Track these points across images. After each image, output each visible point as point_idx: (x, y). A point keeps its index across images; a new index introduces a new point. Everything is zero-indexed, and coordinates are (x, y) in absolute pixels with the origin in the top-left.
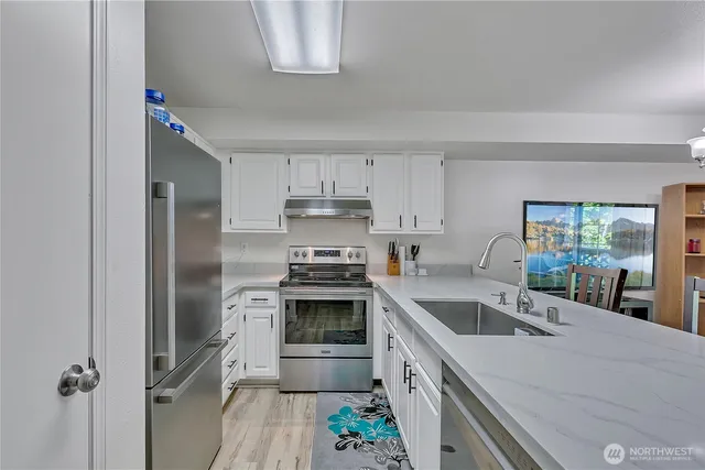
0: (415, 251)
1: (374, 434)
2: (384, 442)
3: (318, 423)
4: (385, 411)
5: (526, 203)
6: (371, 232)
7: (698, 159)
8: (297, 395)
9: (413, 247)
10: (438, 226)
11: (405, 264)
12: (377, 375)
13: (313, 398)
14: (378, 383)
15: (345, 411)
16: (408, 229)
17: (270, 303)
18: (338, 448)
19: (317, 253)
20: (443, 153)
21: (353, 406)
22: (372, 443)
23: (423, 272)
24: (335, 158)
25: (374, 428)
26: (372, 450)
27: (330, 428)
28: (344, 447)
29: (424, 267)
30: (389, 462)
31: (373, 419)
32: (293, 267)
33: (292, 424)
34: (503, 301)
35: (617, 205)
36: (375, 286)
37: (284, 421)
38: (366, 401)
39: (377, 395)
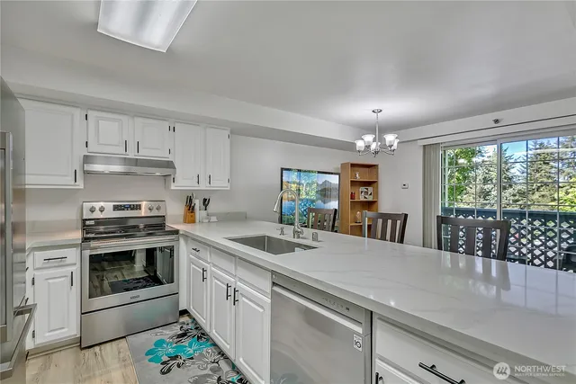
0: (206, 202)
1: (192, 352)
2: (201, 354)
3: (137, 361)
4: (194, 332)
5: (282, 169)
6: (172, 188)
7: (359, 151)
8: (103, 346)
9: (205, 200)
10: (226, 184)
11: (200, 213)
12: (182, 307)
13: (123, 343)
14: (184, 312)
15: (159, 343)
16: (204, 186)
17: (68, 261)
18: (163, 373)
19: (116, 208)
20: (229, 129)
21: (165, 338)
22: (192, 358)
23: (214, 219)
24: (139, 121)
25: (190, 347)
26: (193, 363)
27: (150, 361)
28: (169, 370)
29: (213, 215)
30: (209, 366)
31: (186, 342)
32: (88, 223)
33: (109, 372)
34: (282, 233)
35: (319, 172)
36: (181, 232)
37: (97, 373)
38: (176, 329)
39: (184, 323)
